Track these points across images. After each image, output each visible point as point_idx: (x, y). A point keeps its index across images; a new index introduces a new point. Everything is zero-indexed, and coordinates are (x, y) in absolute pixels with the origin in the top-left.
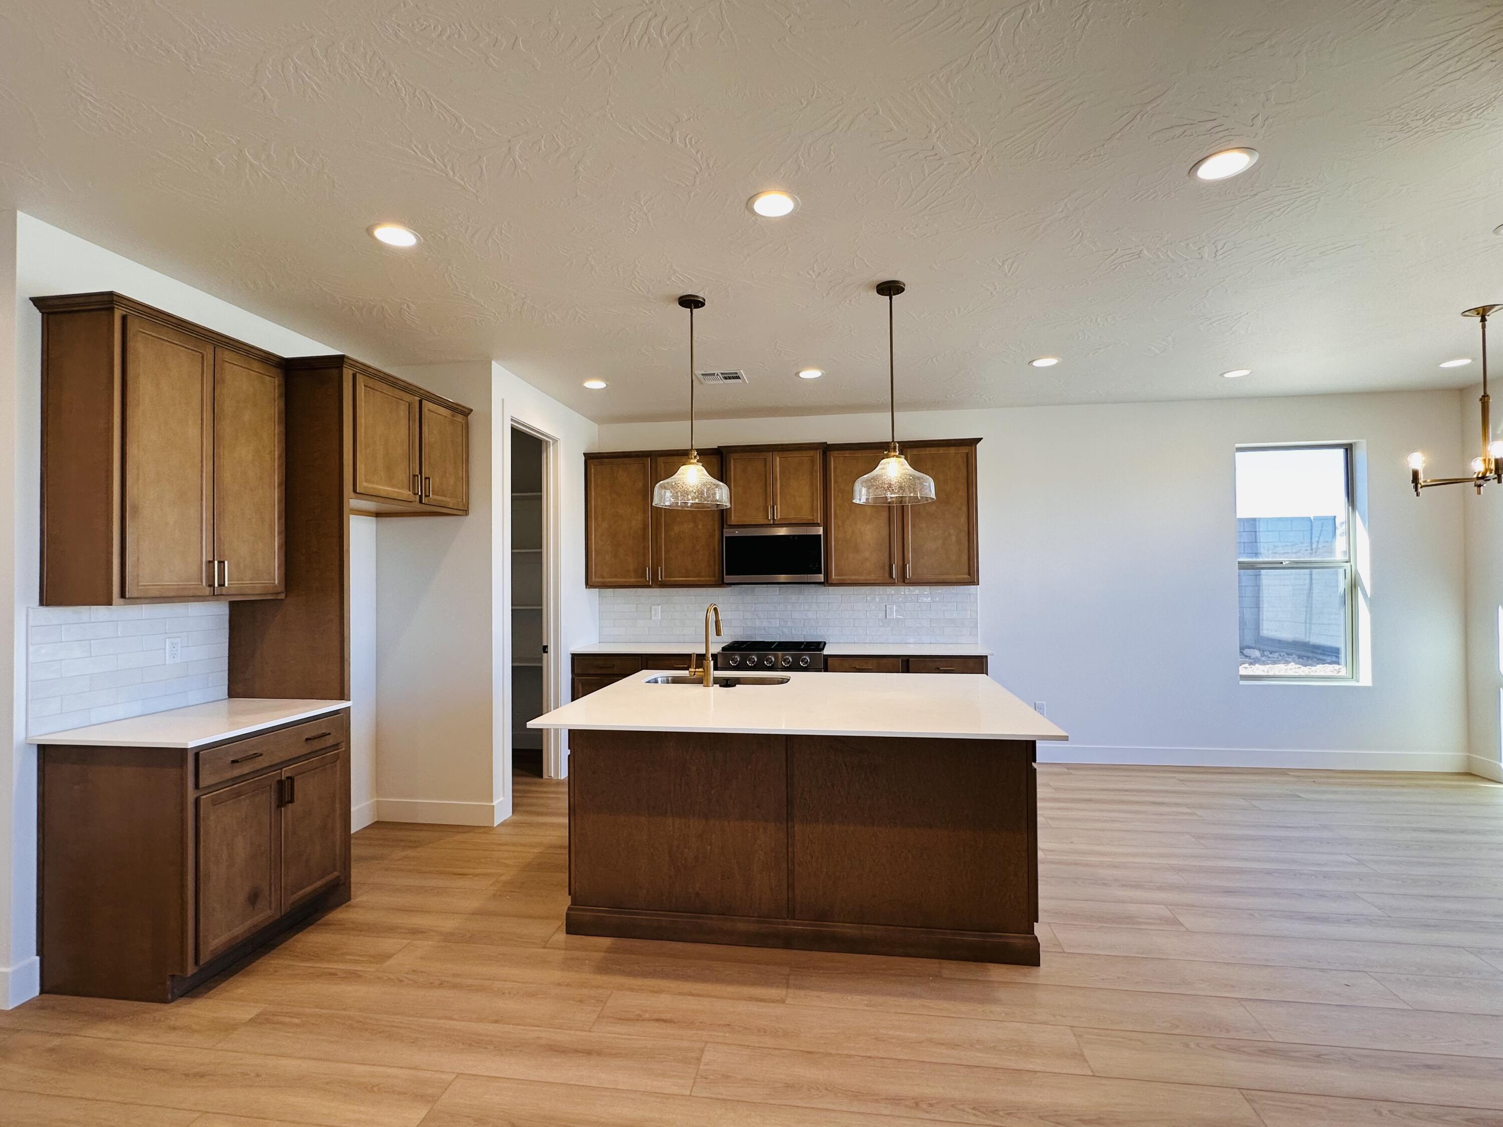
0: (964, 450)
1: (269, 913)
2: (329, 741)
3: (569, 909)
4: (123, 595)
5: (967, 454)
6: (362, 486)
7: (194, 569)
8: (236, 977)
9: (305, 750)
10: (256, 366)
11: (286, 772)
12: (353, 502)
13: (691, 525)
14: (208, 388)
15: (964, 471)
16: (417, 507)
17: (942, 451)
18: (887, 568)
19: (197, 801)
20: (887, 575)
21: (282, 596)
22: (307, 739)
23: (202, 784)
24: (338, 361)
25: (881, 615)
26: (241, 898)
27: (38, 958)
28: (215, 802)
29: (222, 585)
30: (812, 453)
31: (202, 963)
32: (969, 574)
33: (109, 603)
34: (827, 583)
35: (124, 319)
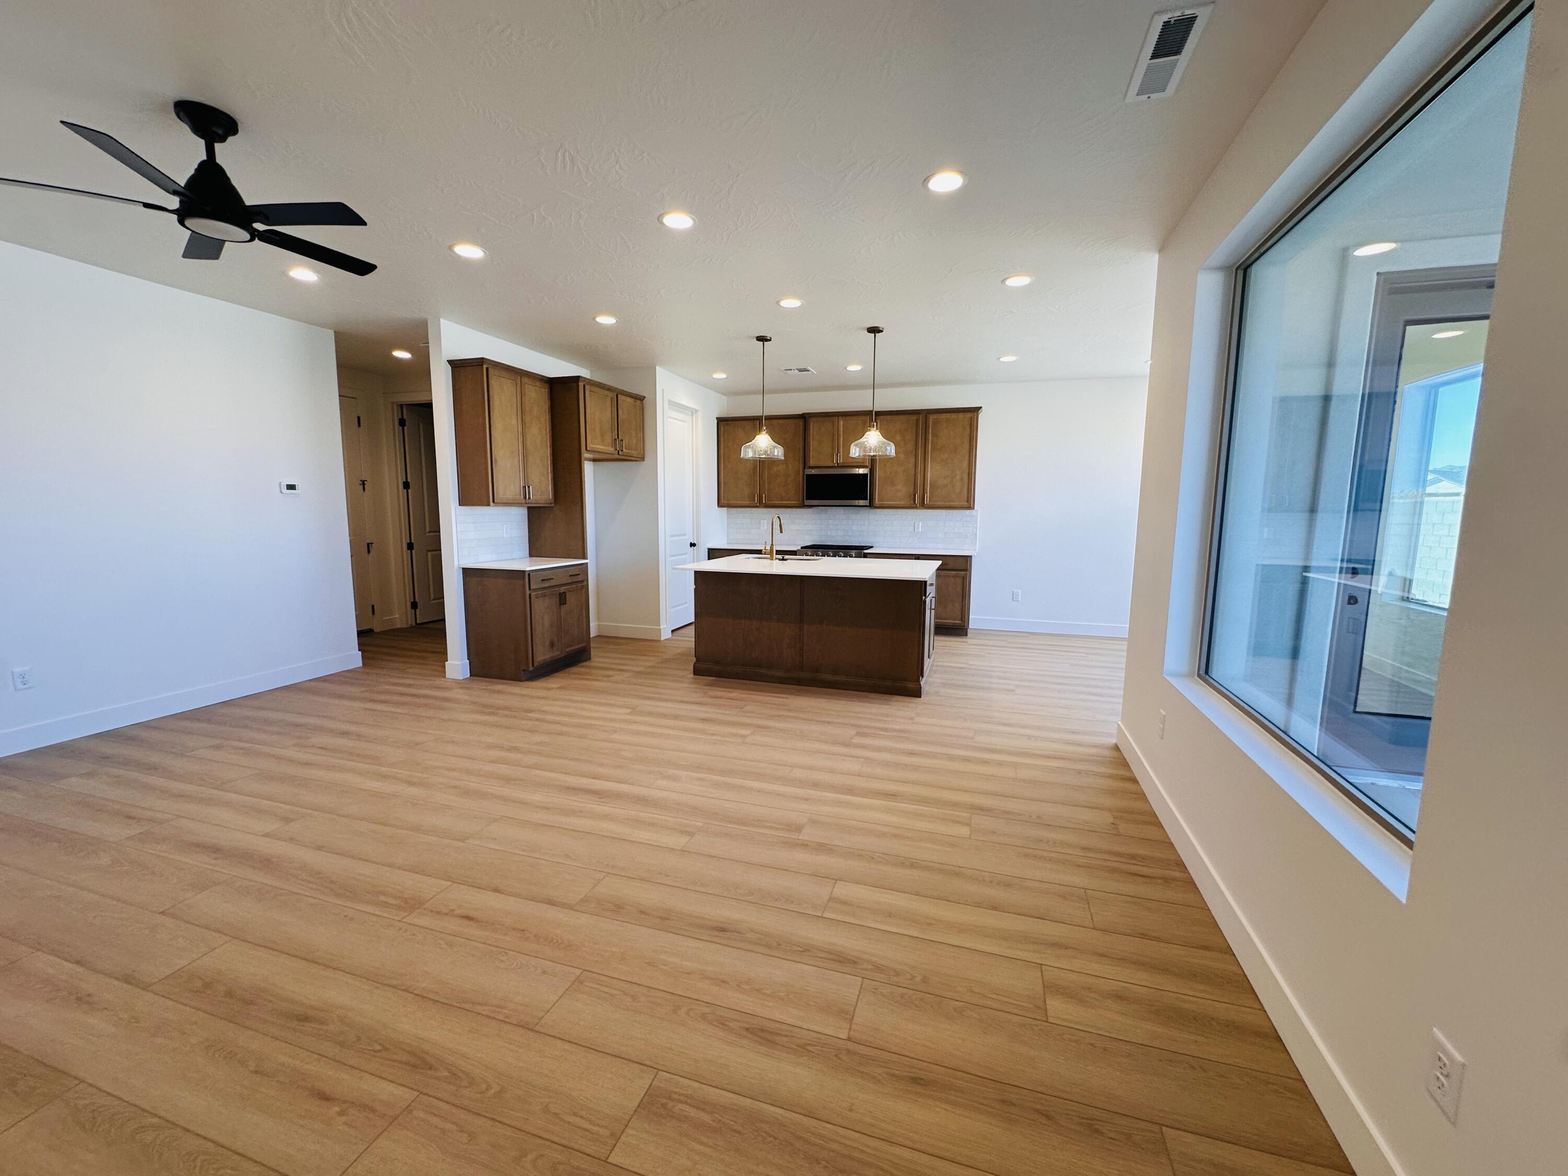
0: (969, 415)
1: (558, 653)
2: (580, 578)
3: (695, 663)
4: (494, 502)
5: (971, 418)
6: (590, 446)
7: (518, 489)
8: (548, 678)
9: (570, 581)
10: (538, 384)
11: (562, 589)
12: (586, 455)
13: (785, 466)
14: (519, 399)
15: (968, 431)
16: (617, 456)
17: (954, 416)
18: (912, 497)
19: (530, 595)
20: (912, 502)
21: (553, 505)
22: (570, 576)
23: (532, 587)
24: (576, 379)
25: (911, 529)
26: (547, 643)
27: (468, 661)
28: (537, 597)
29: (529, 498)
30: (864, 418)
31: (535, 665)
32: (968, 502)
33: (489, 505)
34: (871, 505)
35: (487, 369)
